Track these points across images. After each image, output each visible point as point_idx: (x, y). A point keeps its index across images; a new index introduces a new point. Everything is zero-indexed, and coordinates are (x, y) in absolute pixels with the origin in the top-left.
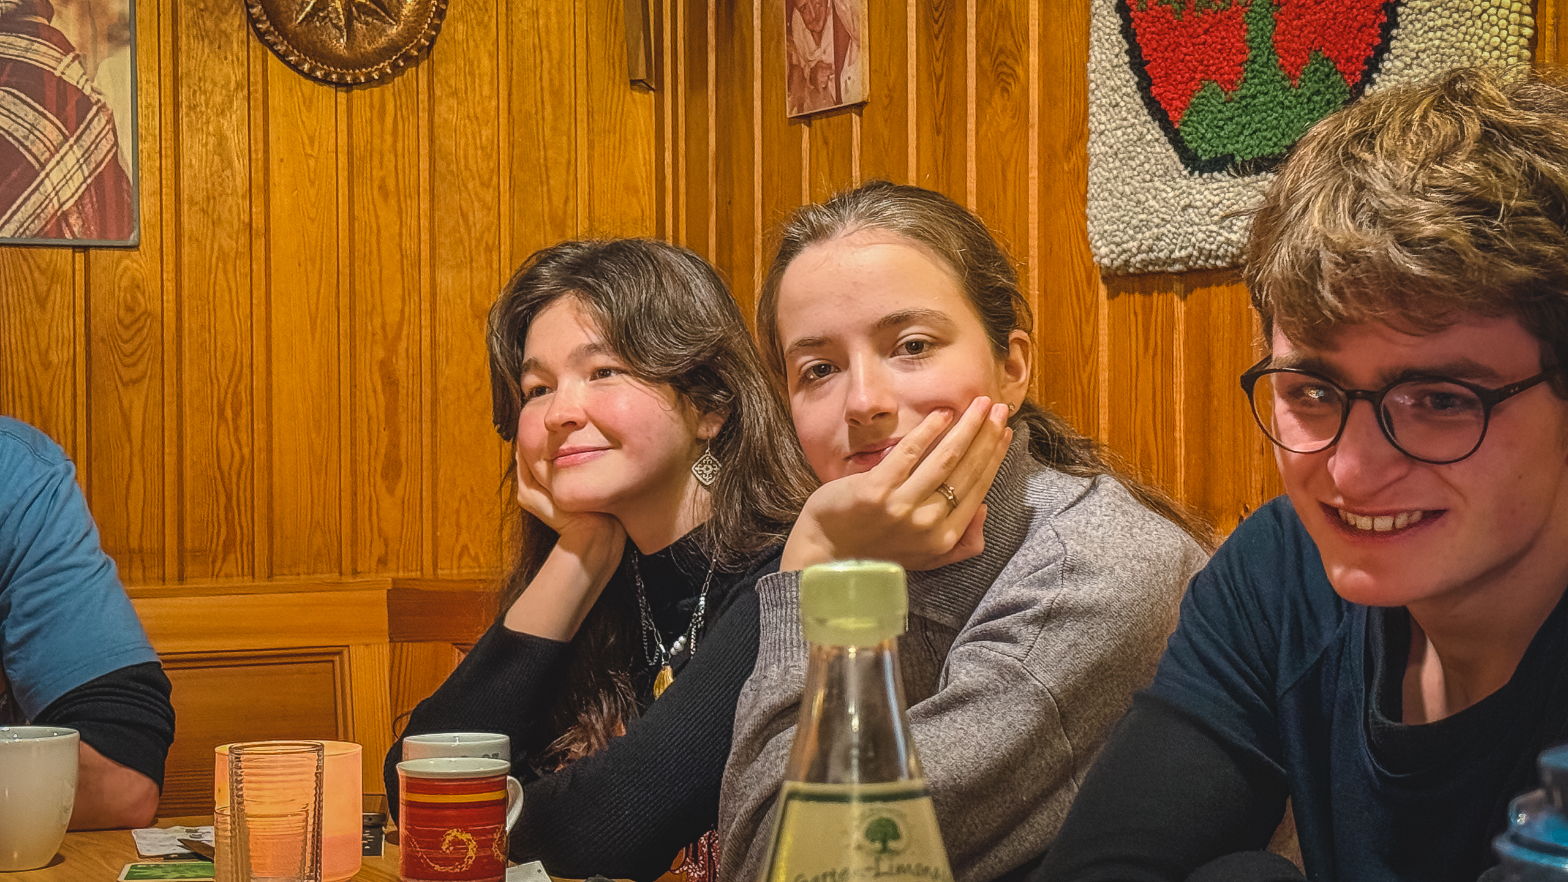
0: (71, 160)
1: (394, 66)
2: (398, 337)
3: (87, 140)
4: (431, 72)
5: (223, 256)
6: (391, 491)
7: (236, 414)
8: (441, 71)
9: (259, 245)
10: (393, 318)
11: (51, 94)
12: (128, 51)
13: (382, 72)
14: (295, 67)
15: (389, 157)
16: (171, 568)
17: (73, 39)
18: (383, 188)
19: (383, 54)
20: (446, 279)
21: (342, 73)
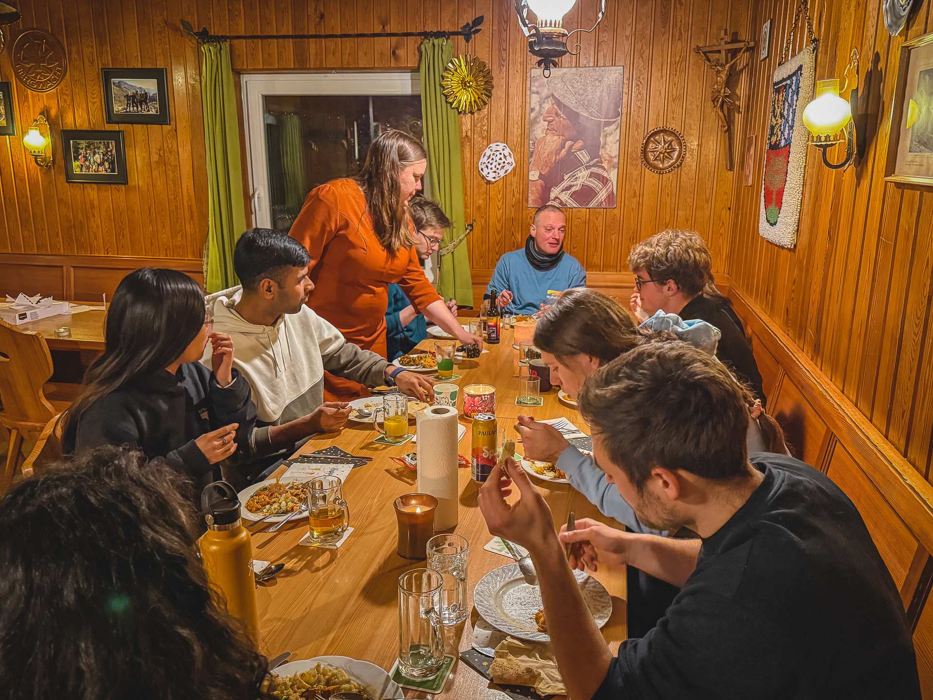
0: (604, 191)
1: (672, 169)
3: (607, 188)
4: (681, 170)
5: (633, 209)
7: (633, 240)
8: (683, 169)
9: (640, 208)
10: (667, 221)
11: (601, 179)
12: (616, 169)
13: (669, 171)
14: (651, 170)
15: (670, 188)
16: (618, 269)
17: (606, 168)
18: (668, 194)
19: (670, 166)
21: (660, 171)
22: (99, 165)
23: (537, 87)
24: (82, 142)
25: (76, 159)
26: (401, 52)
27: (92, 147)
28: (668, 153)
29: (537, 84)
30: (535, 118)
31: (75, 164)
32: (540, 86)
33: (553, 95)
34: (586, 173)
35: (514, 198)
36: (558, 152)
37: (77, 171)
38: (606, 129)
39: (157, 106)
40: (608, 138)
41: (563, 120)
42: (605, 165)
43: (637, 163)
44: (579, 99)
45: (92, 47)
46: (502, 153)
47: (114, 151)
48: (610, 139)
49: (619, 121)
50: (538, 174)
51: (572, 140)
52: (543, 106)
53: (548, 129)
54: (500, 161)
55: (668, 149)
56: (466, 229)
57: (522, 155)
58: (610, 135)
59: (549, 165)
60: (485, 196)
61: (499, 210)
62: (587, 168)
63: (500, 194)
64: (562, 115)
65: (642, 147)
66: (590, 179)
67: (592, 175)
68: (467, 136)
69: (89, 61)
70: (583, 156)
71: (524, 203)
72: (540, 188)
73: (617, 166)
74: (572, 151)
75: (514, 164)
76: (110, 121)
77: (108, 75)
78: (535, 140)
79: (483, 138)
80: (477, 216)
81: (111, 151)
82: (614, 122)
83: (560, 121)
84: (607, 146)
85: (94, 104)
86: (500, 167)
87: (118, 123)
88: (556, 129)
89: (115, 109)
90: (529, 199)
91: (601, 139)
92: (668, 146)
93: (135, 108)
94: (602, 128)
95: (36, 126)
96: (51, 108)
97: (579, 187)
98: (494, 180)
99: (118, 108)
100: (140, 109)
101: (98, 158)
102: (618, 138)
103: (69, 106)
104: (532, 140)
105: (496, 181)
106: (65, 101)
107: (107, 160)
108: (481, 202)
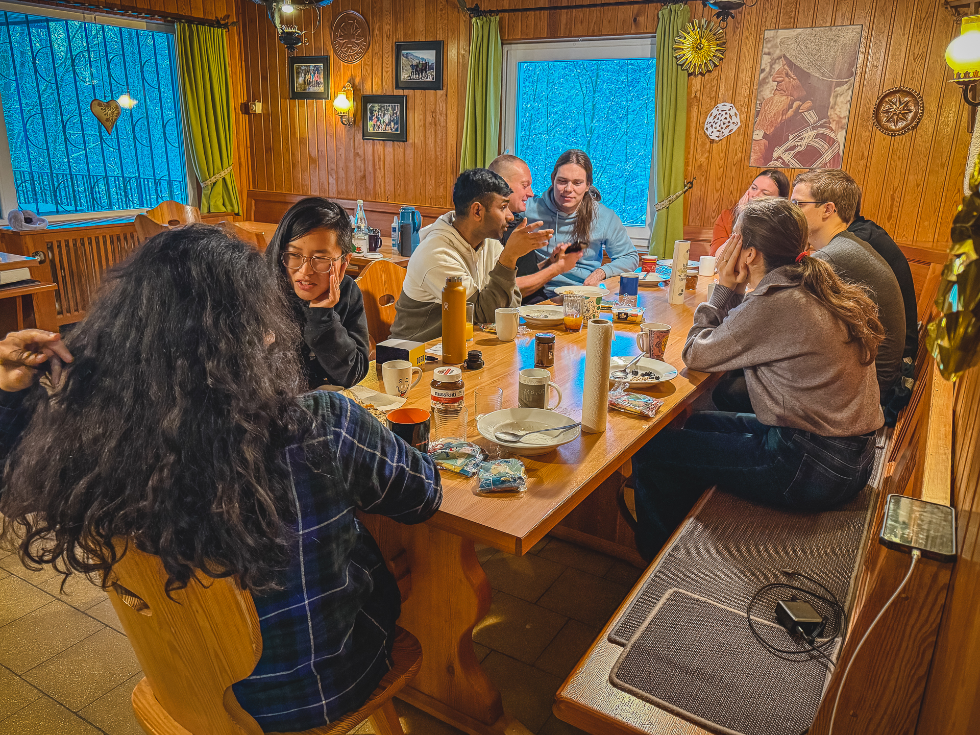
0: (829, 152)
1: (905, 131)
2: (896, 189)
3: (833, 149)
4: (916, 131)
5: (859, 171)
6: (888, 222)
8: (919, 131)
9: (868, 169)
10: (896, 185)
11: (828, 140)
12: (845, 130)
13: (902, 133)
14: (882, 132)
15: (902, 151)
17: (834, 128)
18: (899, 158)
19: (903, 128)
20: (911, 178)
21: (893, 134)
22: (386, 125)
23: (769, 49)
24: (376, 105)
25: (371, 119)
26: (641, 19)
27: (383, 109)
28: (902, 114)
29: (769, 45)
30: (764, 79)
31: (370, 123)
32: (772, 46)
33: (784, 56)
34: (812, 133)
35: (736, 157)
36: (785, 112)
37: (370, 129)
38: (837, 89)
39: (434, 74)
40: (839, 98)
41: (794, 80)
42: (833, 126)
43: (868, 124)
44: (811, 60)
45: (390, 24)
46: (728, 112)
47: (398, 113)
48: (840, 99)
49: (852, 81)
50: (762, 134)
51: (800, 101)
52: (773, 66)
53: (776, 89)
54: (725, 120)
55: (903, 110)
56: (685, 186)
57: (748, 115)
58: (841, 95)
59: (774, 125)
60: (707, 154)
61: (720, 168)
62: (814, 128)
63: (722, 152)
64: (792, 76)
65: (874, 108)
66: (816, 140)
67: (818, 136)
68: (695, 96)
69: (387, 36)
70: (811, 117)
71: (746, 161)
72: (763, 147)
73: (846, 127)
74: (800, 111)
75: (739, 124)
76: (397, 87)
77: (399, 48)
78: (762, 100)
79: (711, 98)
80: (698, 174)
81: (396, 113)
82: (847, 82)
83: (790, 82)
84: (836, 107)
85: (387, 72)
86: (724, 126)
87: (403, 88)
88: (785, 89)
89: (402, 77)
90: (751, 158)
91: (831, 100)
92: (904, 108)
93: (417, 76)
94: (833, 88)
95: (344, 91)
96: (356, 77)
97: (803, 147)
98: (717, 139)
99: (404, 76)
100: (420, 76)
101: (387, 119)
102: (849, 98)
103: (369, 74)
104: (760, 100)
105: (720, 140)
106: (367, 70)
107: (393, 121)
108: (703, 160)
